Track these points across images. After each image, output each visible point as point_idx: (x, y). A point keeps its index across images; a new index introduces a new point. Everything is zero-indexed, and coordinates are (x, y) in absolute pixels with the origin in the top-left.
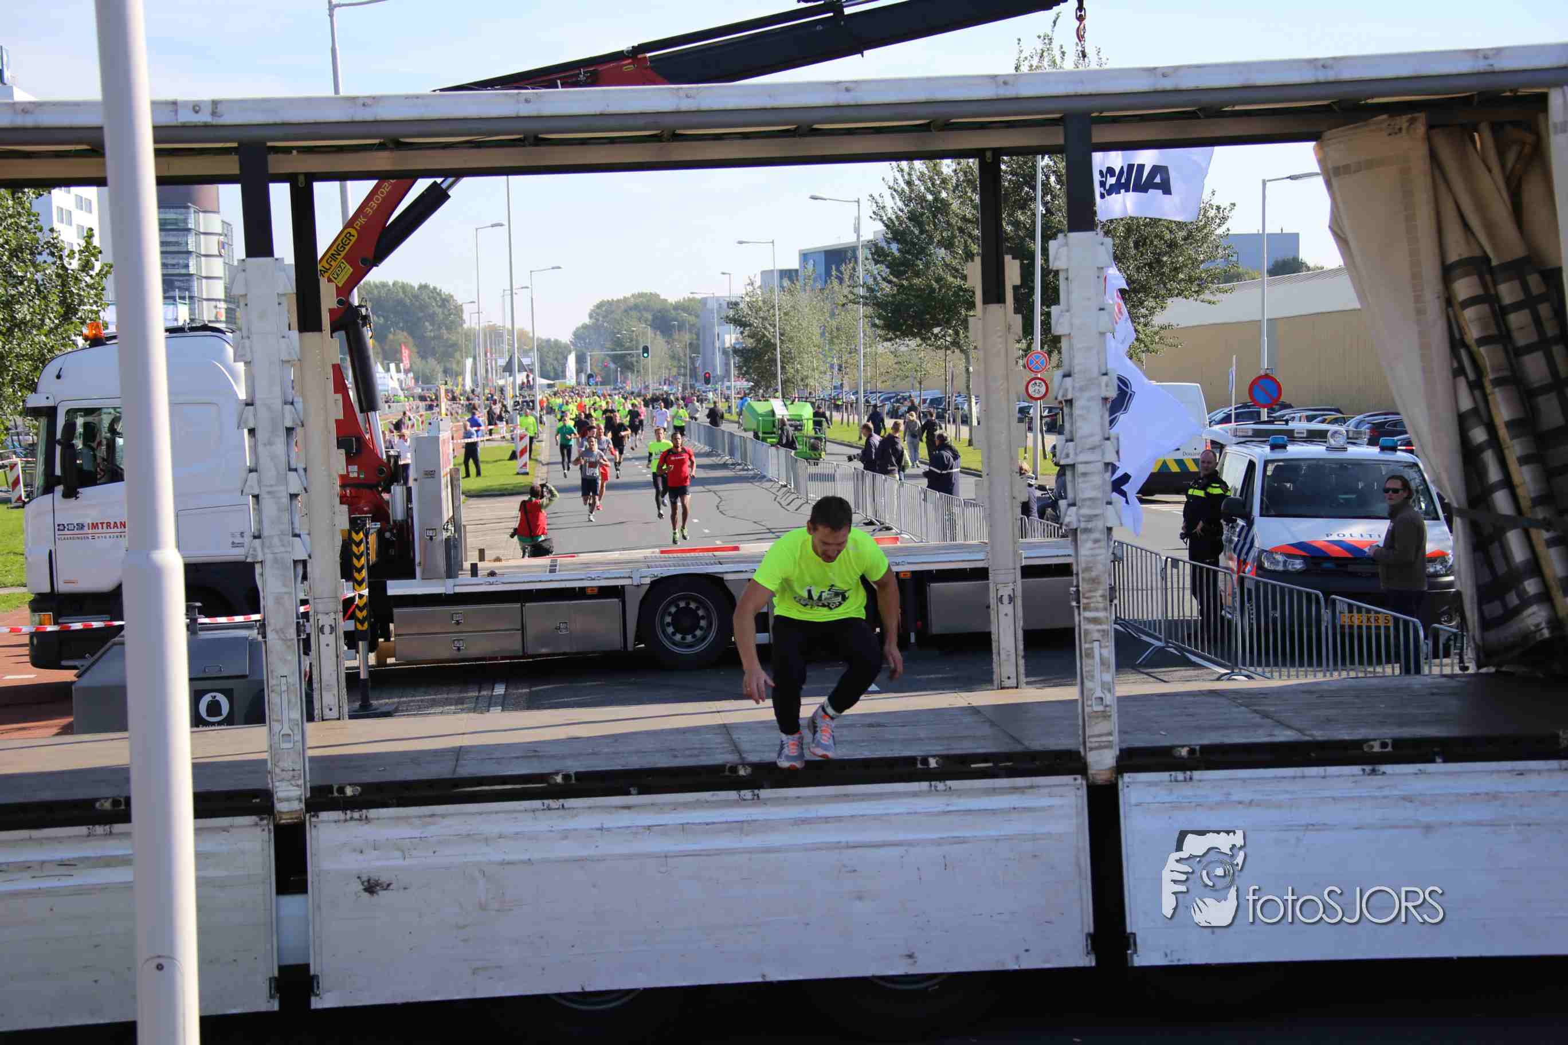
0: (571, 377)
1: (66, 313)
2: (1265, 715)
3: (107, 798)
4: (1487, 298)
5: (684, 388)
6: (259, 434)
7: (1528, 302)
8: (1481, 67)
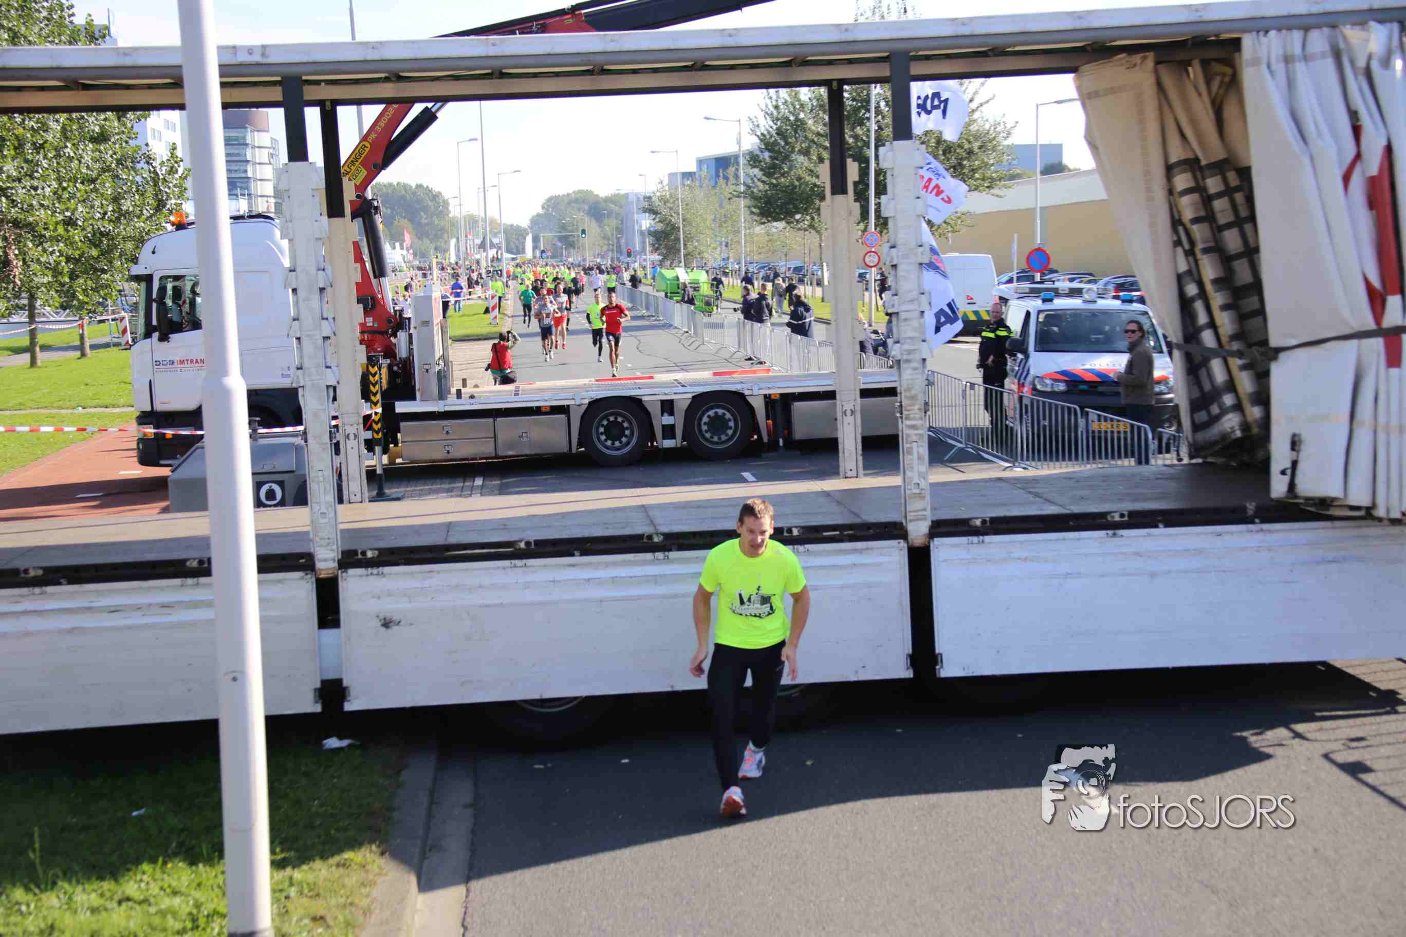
0: (529, 253)
1: (158, 206)
2: (1037, 495)
3: (195, 559)
4: (1198, 188)
5: (612, 260)
6: (299, 291)
7: (1228, 192)
8: (1193, 17)
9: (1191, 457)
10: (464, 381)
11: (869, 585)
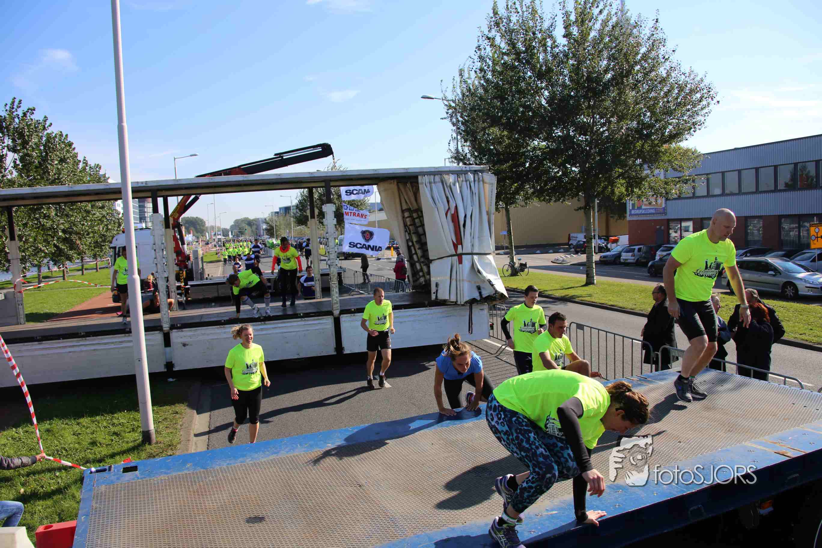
4: (411, 216)
6: (156, 251)
7: (418, 217)
8: (405, 171)
9: (413, 290)
10: (209, 275)
11: (323, 329)
